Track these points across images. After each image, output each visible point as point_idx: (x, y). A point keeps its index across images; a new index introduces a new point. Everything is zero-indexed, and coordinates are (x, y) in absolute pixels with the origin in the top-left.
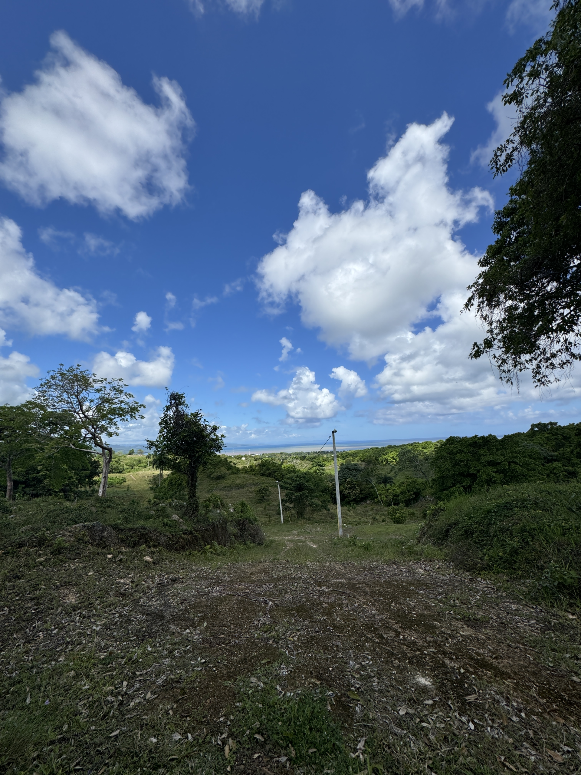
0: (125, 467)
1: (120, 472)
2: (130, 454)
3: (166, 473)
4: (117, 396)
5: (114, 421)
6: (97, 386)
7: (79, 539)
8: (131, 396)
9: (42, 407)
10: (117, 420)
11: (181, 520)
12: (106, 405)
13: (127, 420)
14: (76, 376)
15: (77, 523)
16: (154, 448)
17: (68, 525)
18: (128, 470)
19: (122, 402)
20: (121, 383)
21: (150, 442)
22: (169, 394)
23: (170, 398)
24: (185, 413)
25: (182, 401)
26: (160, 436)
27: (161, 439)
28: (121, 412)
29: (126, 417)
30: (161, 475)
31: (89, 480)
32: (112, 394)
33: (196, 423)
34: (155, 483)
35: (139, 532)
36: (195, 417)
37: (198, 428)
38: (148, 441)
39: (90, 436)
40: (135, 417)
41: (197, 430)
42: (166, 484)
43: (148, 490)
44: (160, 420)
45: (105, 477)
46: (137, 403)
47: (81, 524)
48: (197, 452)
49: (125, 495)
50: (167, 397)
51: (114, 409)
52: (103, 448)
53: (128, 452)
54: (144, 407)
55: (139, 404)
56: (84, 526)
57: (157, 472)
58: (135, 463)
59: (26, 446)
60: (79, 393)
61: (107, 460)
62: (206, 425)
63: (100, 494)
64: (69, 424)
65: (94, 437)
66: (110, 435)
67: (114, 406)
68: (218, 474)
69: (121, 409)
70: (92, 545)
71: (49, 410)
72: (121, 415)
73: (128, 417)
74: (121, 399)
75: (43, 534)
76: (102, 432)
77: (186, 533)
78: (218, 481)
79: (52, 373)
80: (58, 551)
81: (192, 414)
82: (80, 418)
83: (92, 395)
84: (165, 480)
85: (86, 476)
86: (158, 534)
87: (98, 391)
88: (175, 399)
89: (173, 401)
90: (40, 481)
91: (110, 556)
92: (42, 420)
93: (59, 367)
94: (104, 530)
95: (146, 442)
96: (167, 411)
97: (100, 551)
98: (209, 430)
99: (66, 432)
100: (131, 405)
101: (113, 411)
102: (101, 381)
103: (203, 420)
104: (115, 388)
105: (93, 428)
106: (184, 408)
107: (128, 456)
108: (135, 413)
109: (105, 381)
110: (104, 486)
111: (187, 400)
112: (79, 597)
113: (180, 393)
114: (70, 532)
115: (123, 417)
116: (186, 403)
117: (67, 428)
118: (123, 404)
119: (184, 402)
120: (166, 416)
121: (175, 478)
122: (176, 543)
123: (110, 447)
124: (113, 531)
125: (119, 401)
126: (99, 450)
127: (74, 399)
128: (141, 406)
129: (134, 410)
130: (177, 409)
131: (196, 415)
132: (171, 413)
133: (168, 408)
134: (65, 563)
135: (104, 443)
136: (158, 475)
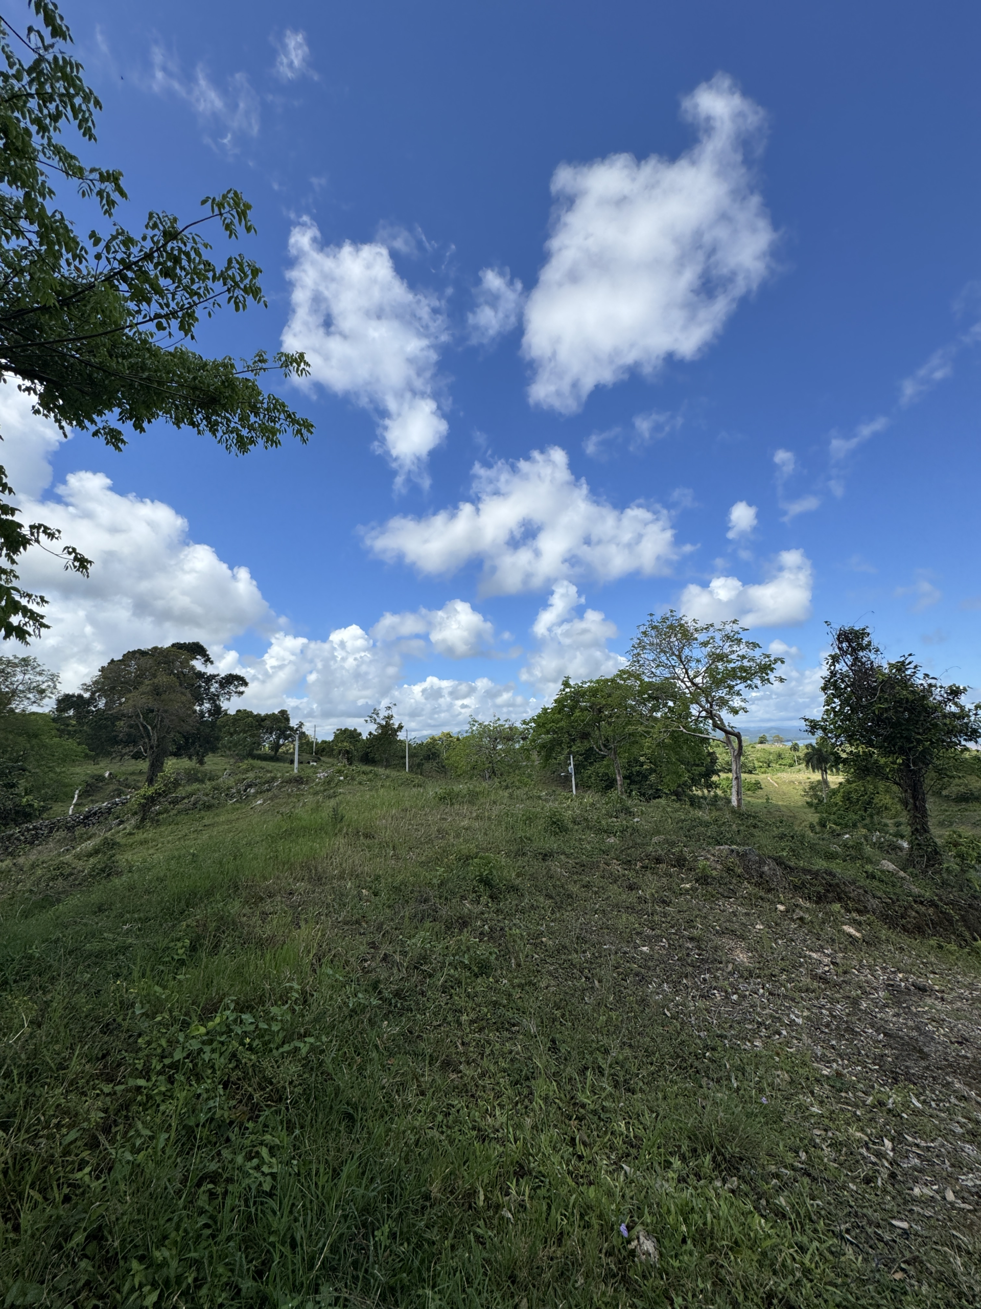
0: (757, 764)
1: (750, 772)
2: (761, 743)
3: (835, 779)
4: (734, 649)
5: (736, 688)
6: (702, 637)
7: (729, 869)
8: (755, 645)
9: (638, 677)
10: (741, 687)
11: (902, 874)
12: (720, 665)
13: (756, 687)
14: (671, 627)
15: (719, 844)
16: (820, 733)
17: (709, 844)
18: (763, 770)
19: (743, 657)
20: (736, 627)
21: (811, 722)
22: (835, 633)
23: (838, 639)
24: (875, 665)
25: (865, 642)
26: (827, 710)
27: (832, 716)
28: (745, 674)
29: (755, 681)
30: (825, 782)
31: (706, 781)
32: (726, 647)
33: (905, 683)
34: (816, 796)
35: (823, 878)
36: (899, 670)
37: (913, 692)
38: (806, 720)
39: (704, 714)
40: (768, 680)
41: (911, 697)
42: (838, 799)
43: (803, 807)
44: (823, 681)
45: (737, 778)
46: (768, 656)
47: (727, 847)
48: (919, 742)
49: (765, 810)
50: (832, 639)
51: (734, 669)
52: (727, 732)
53: (758, 740)
54: (783, 662)
55: (772, 659)
56: (732, 851)
57: (817, 776)
58: (771, 757)
59: (630, 728)
60: (681, 650)
61: (736, 752)
62: (930, 685)
63: (734, 803)
64: (674, 697)
65: (711, 715)
66: (735, 711)
67: (732, 665)
68: (962, 789)
69: (743, 669)
70: (749, 883)
71: (647, 680)
72: (744, 679)
73: (757, 681)
74: (740, 653)
75: (681, 851)
76: (721, 708)
77: (922, 903)
78: (964, 805)
79: (643, 629)
80: (704, 880)
81: (891, 666)
82: (687, 687)
83: (698, 652)
84: (834, 792)
85: (701, 775)
86: (861, 891)
87: (705, 644)
88: (849, 641)
89: (844, 645)
90: (646, 778)
91: (781, 908)
92: (640, 693)
93: (649, 618)
94: (761, 862)
95: (803, 723)
96: (833, 664)
97: (762, 894)
98: (938, 695)
99: (671, 709)
100: (758, 661)
101: (733, 674)
102: (706, 629)
103: (920, 675)
104: (728, 637)
105: (707, 701)
106: (872, 656)
107: (759, 746)
108: (767, 674)
109: (711, 629)
110: (738, 793)
111: (875, 638)
112: (751, 958)
113: (857, 628)
114: (713, 855)
115: (749, 682)
116: (875, 643)
117: (671, 704)
118: (745, 661)
119: (869, 643)
120: (833, 674)
121: (856, 790)
122: (902, 917)
123: (736, 731)
124: (777, 868)
125: (738, 656)
126: (720, 735)
127: (674, 661)
128: (776, 661)
129: (765, 669)
130: (856, 659)
131: (901, 667)
132: (842, 667)
133: (835, 659)
134: (718, 899)
135: (727, 724)
136: (819, 781)
